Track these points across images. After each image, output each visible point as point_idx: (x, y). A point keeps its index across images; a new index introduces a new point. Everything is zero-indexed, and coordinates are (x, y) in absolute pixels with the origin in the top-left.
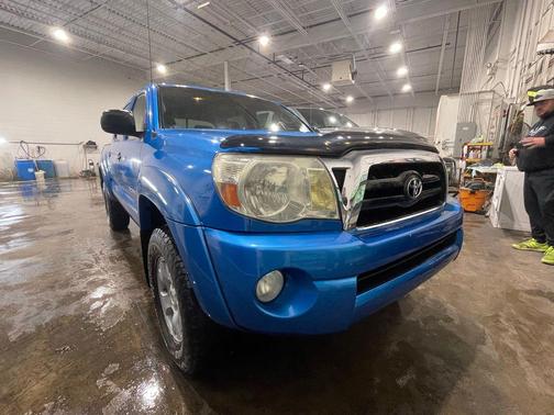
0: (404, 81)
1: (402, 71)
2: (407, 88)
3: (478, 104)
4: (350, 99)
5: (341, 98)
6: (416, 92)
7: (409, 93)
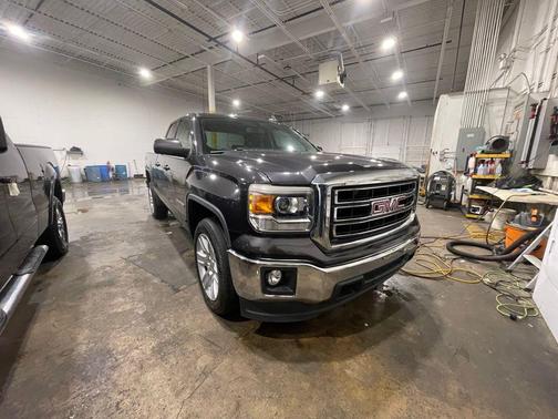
0: (399, 87)
1: (397, 76)
2: (403, 95)
3: (487, 104)
4: (345, 108)
5: (337, 106)
6: (412, 101)
7: (405, 102)
